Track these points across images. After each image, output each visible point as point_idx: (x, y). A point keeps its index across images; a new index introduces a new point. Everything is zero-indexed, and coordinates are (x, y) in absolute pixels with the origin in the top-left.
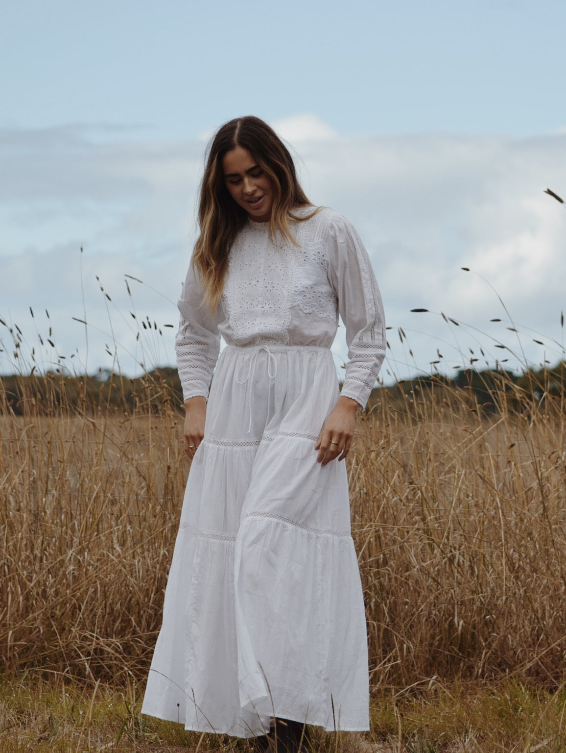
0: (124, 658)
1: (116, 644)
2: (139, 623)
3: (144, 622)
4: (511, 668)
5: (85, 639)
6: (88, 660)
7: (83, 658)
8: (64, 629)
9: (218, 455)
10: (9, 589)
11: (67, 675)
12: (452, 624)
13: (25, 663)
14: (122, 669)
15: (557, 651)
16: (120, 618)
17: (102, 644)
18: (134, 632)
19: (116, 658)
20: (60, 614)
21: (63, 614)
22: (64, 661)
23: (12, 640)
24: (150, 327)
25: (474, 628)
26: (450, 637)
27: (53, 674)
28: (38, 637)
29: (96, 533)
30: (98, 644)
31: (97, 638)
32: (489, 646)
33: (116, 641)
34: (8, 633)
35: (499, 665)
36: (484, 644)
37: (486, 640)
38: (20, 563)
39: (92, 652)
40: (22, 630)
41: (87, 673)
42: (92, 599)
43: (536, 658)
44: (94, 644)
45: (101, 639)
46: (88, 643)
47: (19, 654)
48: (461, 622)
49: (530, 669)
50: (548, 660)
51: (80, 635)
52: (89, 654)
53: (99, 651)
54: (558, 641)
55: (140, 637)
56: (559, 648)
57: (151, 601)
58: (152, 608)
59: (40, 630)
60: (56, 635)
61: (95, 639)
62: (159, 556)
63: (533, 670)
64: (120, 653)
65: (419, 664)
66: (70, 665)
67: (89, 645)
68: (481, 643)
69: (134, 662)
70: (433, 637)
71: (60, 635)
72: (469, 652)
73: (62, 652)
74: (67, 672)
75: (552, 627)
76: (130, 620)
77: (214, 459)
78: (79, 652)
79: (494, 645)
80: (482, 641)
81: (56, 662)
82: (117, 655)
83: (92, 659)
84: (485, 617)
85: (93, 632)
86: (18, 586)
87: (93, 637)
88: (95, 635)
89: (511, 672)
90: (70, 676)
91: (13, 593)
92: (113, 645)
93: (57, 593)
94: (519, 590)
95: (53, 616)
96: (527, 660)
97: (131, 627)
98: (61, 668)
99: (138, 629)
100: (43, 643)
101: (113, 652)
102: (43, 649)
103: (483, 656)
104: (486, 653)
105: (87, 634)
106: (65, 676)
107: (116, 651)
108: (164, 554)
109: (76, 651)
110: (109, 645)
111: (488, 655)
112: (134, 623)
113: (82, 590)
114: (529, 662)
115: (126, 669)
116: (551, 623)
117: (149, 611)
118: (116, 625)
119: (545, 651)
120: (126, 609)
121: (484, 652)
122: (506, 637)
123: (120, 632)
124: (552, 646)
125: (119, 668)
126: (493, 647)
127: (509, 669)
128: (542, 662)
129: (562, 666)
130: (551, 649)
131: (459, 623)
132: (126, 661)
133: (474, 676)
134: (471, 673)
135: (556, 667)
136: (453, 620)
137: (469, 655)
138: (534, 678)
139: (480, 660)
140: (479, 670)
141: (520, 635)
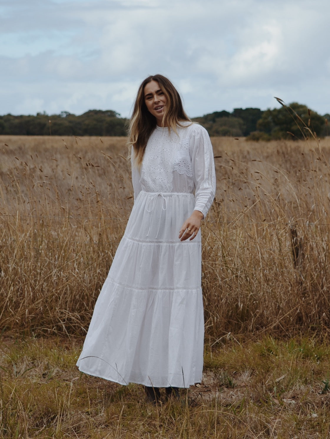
0: (81, 322)
1: (77, 316)
2: (88, 305)
3: (90, 304)
4: (266, 326)
5: (62, 313)
6: (64, 323)
7: (62, 323)
8: (52, 308)
9: (133, 245)
10: (25, 289)
11: (54, 331)
12: (237, 306)
13: (34, 325)
14: (80, 327)
15: (288, 318)
16: (78, 304)
17: (71, 316)
18: (86, 310)
19: (77, 322)
20: (50, 301)
21: (51, 301)
22: (53, 324)
23: (28, 314)
24: (90, 165)
25: (248, 307)
26: (237, 311)
27: (48, 330)
28: (40, 311)
29: (66, 262)
30: (69, 316)
31: (68, 313)
32: (255, 315)
33: (77, 314)
34: (25, 311)
35: (260, 324)
36: (253, 315)
37: (253, 313)
38: (30, 277)
39: (66, 320)
40: (33, 309)
41: (64, 330)
42: (65, 293)
43: (278, 322)
44: (67, 316)
45: (70, 313)
46: (64, 315)
47: (31, 320)
48: (242, 305)
49: (275, 327)
50: (283, 322)
51: (60, 311)
52: (64, 320)
53: (69, 319)
54: (288, 313)
55: (89, 313)
56: (288, 316)
57: (93, 294)
59: (40, 309)
60: (48, 311)
61: (67, 314)
62: (96, 273)
63: (276, 327)
64: (79, 320)
65: (222, 325)
66: (56, 326)
67: (64, 316)
68: (251, 314)
70: (228, 311)
71: (50, 310)
73: (52, 320)
74: (55, 329)
75: (285, 306)
76: (83, 304)
77: (131, 247)
78: (60, 320)
79: (258, 315)
80: (252, 313)
81: (49, 324)
82: (78, 321)
83: (66, 323)
84: (253, 302)
85: (66, 310)
86: (30, 287)
87: (66, 312)
88: (67, 311)
89: (266, 328)
90: (56, 331)
91: (27, 291)
92: (76, 316)
93: (48, 291)
94: (269, 290)
95: (47, 301)
96: (273, 322)
97: (84, 307)
98: (51, 327)
99: (87, 308)
100: (42, 315)
101: (76, 319)
102: (42, 318)
103: (252, 321)
104: (254, 319)
105: (63, 311)
106: (53, 331)
107: (77, 319)
108: (99, 272)
109: (58, 319)
110: (74, 316)
112: (85, 305)
113: (60, 289)
114: (274, 323)
115: (82, 328)
116: (284, 305)
117: (93, 299)
118: (77, 306)
119: (282, 318)
120: (81, 299)
121: (253, 319)
122: (263, 311)
123: (79, 310)
124: (285, 315)
125: (79, 327)
126: (257, 316)
127: (265, 326)
128: (280, 323)
129: (290, 325)
130: (285, 317)
131: (240, 305)
132: (82, 324)
133: (249, 330)
134: (247, 329)
135: (287, 325)
136: (238, 303)
137: (246, 320)
138: (277, 330)
139: (251, 322)
140: (250, 327)
141: (270, 311)
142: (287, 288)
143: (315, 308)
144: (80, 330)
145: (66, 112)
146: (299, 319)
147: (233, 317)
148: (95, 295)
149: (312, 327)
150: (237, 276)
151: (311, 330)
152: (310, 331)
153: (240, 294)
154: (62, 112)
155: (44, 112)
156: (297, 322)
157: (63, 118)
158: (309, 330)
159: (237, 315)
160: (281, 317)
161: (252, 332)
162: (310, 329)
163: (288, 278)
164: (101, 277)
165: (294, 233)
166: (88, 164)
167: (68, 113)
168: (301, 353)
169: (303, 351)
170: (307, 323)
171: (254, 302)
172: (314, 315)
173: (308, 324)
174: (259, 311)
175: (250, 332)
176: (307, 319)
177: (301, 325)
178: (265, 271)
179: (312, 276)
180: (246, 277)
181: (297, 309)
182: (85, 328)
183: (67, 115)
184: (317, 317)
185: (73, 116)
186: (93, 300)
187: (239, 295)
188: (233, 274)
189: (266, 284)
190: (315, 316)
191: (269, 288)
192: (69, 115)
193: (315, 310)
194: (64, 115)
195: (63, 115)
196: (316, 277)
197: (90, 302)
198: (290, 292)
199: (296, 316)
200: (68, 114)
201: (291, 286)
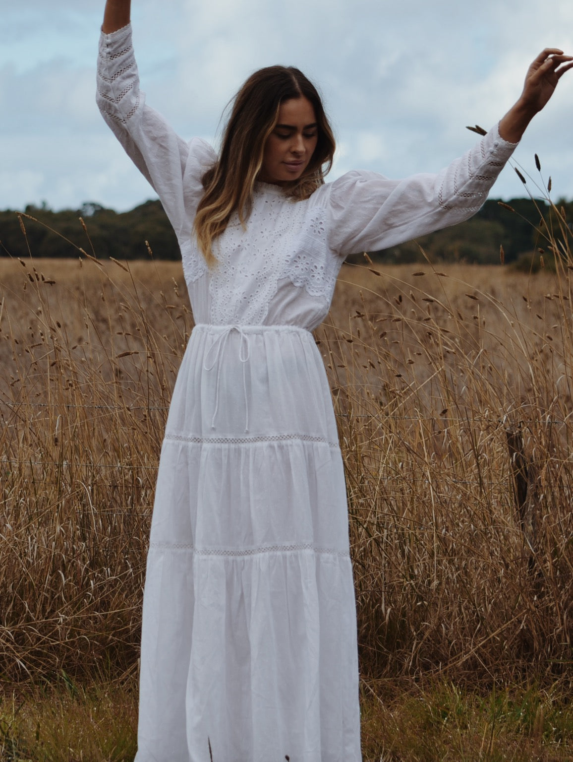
0: (16, 648)
1: (7, 634)
2: (33, 610)
3: (38, 607)
4: (446, 660)
12: (378, 612)
14: (14, 660)
15: (498, 642)
16: (12, 603)
18: (28, 619)
19: (7, 648)
25: (404, 615)
26: (377, 625)
32: (421, 635)
33: (7, 629)
35: (432, 657)
36: (415, 633)
37: (417, 629)
43: (473, 650)
48: (389, 610)
49: (466, 663)
50: (486, 652)
54: (499, 630)
55: (35, 625)
56: (499, 639)
58: (48, 591)
63: (470, 663)
64: (12, 643)
68: (411, 633)
69: (27, 653)
72: (398, 643)
76: (23, 605)
79: (427, 634)
80: (413, 630)
82: (9, 646)
84: (416, 603)
89: (445, 665)
92: (4, 634)
94: (453, 575)
96: (463, 652)
97: (25, 613)
99: (32, 615)
101: (4, 642)
103: (413, 648)
104: (418, 644)
107: (8, 640)
108: (61, 530)
111: (420, 645)
112: (27, 609)
114: (465, 654)
115: (18, 661)
116: (489, 610)
117: (45, 594)
118: (8, 611)
119: (483, 642)
120: (19, 592)
121: (415, 643)
122: (439, 626)
123: (12, 619)
124: (491, 636)
125: (11, 660)
126: (425, 637)
127: (443, 661)
128: (480, 655)
129: (503, 659)
130: (490, 639)
131: (386, 610)
132: (18, 652)
133: (404, 670)
134: (401, 666)
135: (496, 659)
136: (380, 606)
137: (399, 646)
138: (472, 672)
139: (411, 651)
140: (408, 663)
141: (455, 624)
142: (495, 572)
143: (562, 619)
144: (13, 669)
145: (93, 205)
146: (525, 645)
147: (369, 638)
148: (50, 584)
149: (555, 665)
150: (378, 544)
151: (553, 671)
152: (551, 673)
153: (386, 584)
154: (85, 205)
155: (44, 204)
156: (519, 651)
157: (86, 219)
158: (546, 672)
159: (379, 633)
160: (483, 640)
161: (412, 674)
162: (548, 669)
163: (498, 549)
164: (65, 543)
165: (513, 442)
167: (99, 206)
168: (519, 722)
169: (525, 717)
170: (542, 655)
171: (419, 604)
172: (559, 637)
173: (545, 658)
174: (430, 624)
175: (406, 673)
176: (544, 646)
177: (530, 661)
178: (444, 531)
179: (556, 544)
181: (520, 622)
182: (25, 664)
183: (96, 212)
184: (566, 642)
185: (111, 213)
186: (46, 597)
187: (383, 586)
188: (370, 536)
189: (445, 562)
190: (563, 638)
191: (451, 571)
192: (102, 212)
193: (562, 624)
194: (90, 212)
195: (86, 212)
196: (564, 545)
198: (504, 580)
199: (516, 639)
200: (98, 209)
201: (507, 566)
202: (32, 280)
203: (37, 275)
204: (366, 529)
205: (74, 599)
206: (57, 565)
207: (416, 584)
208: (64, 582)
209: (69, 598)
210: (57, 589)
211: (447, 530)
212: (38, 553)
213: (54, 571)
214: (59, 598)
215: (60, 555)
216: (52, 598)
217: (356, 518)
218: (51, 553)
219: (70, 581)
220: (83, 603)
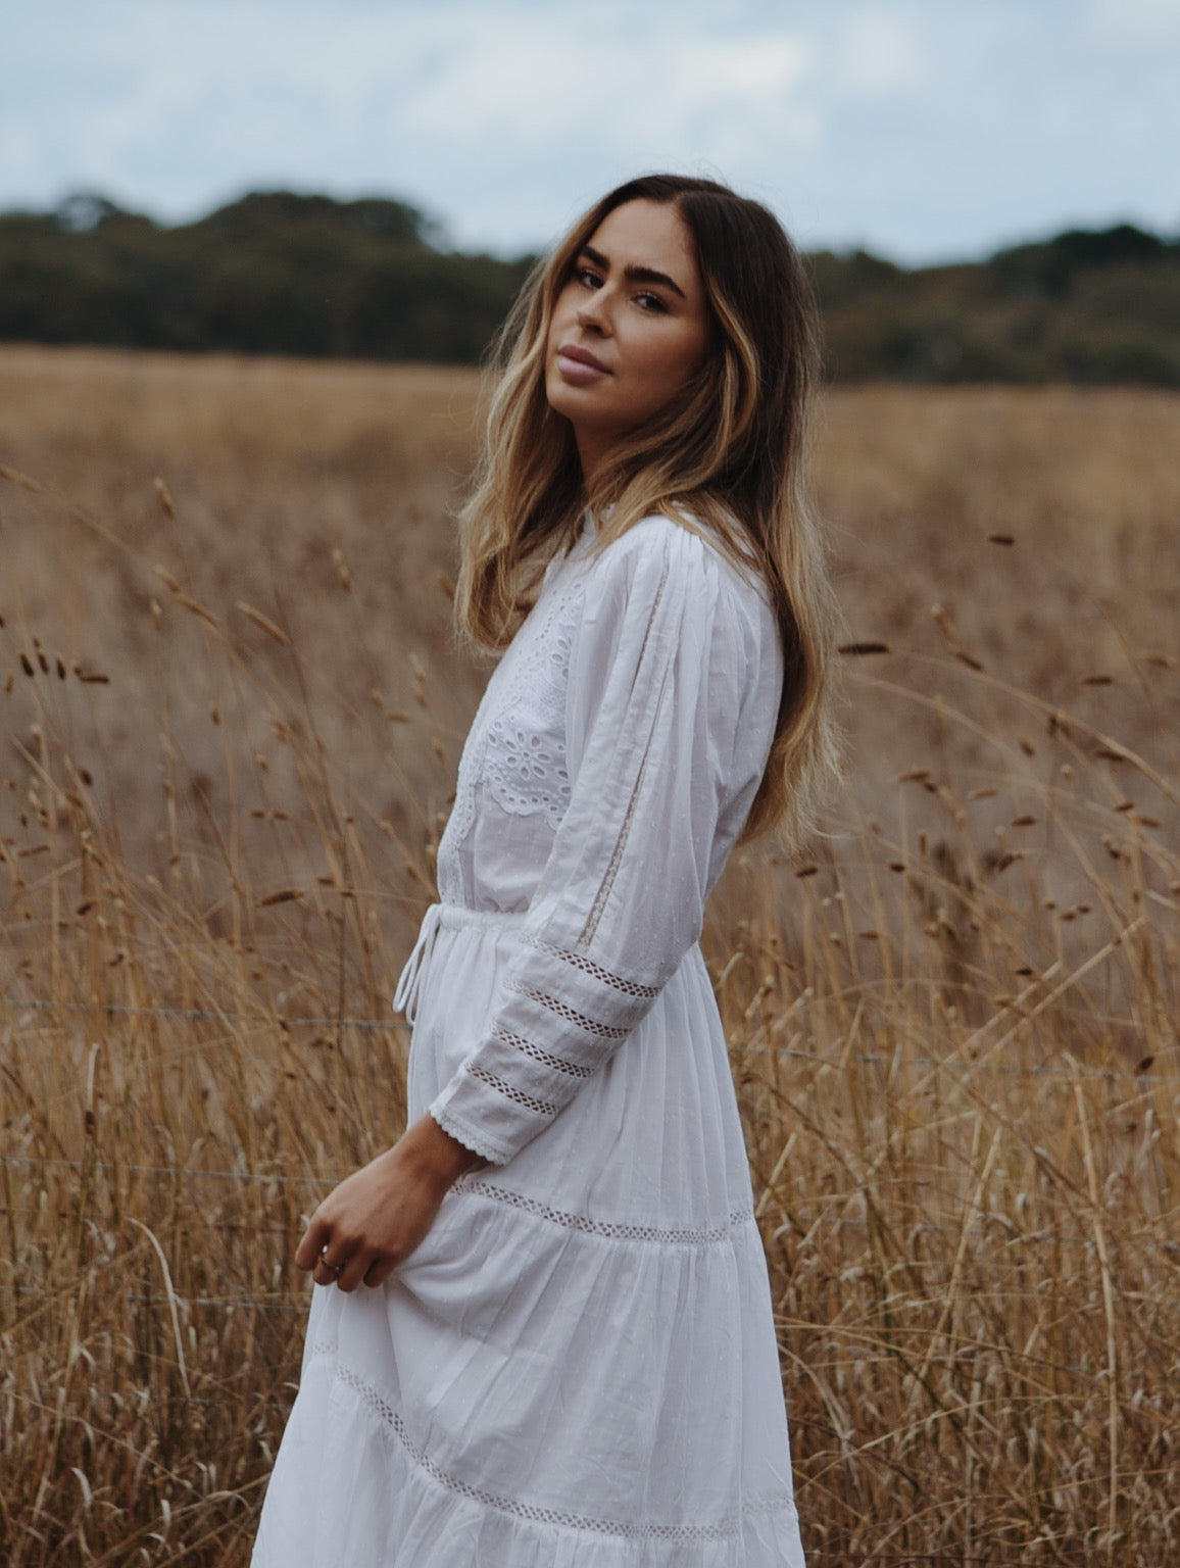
24: (45, 668)
57: (40, 1500)
58: (42, 1525)
62: (65, 1365)
94: (1160, 1517)
108: (83, 1358)
117: (33, 1531)
148: (49, 1506)
150: (957, 1423)
164: (93, 1391)
166: (34, 663)
178: (1139, 1394)
180: (1017, 1425)
186: (36, 1541)
187: (967, 1539)
188: (934, 1401)
189: (1139, 1480)
191: (1156, 1507)
197: (16, 1555)
202: (29, 671)
203: (42, 660)
204: (928, 1385)
205: (115, 1550)
206: (69, 1450)
207: (1059, 1541)
208: (88, 1496)
209: (98, 1542)
210: (66, 1518)
211: (1147, 1394)
212: (17, 1416)
213: (61, 1468)
214: (74, 1544)
215: (78, 1425)
216: (54, 1542)
217: (898, 1353)
218: (53, 1422)
219: (102, 1497)
220: (139, 1559)
